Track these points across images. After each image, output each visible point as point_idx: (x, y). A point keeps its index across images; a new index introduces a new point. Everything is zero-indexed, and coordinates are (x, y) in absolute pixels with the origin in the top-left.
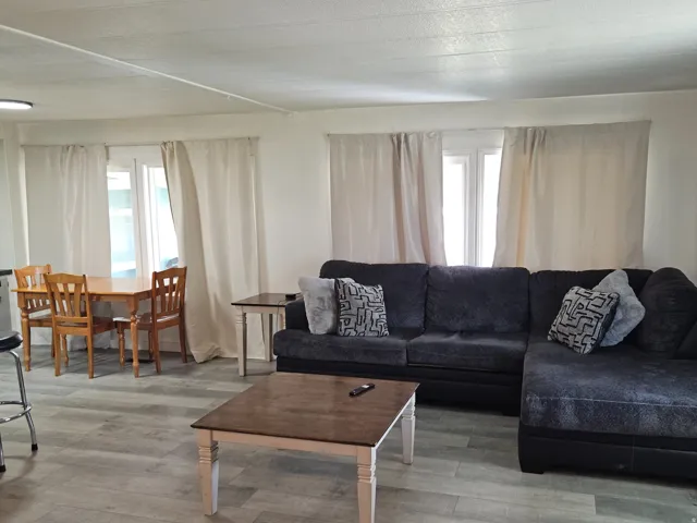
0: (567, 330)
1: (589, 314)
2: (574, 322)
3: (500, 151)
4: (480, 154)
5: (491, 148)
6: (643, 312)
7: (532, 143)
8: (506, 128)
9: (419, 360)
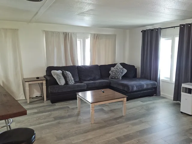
0: (115, 76)
1: (119, 72)
2: (116, 74)
3: (89, 39)
4: (85, 39)
5: (87, 38)
6: (126, 70)
7: (96, 37)
8: (91, 33)
9: (90, 87)
